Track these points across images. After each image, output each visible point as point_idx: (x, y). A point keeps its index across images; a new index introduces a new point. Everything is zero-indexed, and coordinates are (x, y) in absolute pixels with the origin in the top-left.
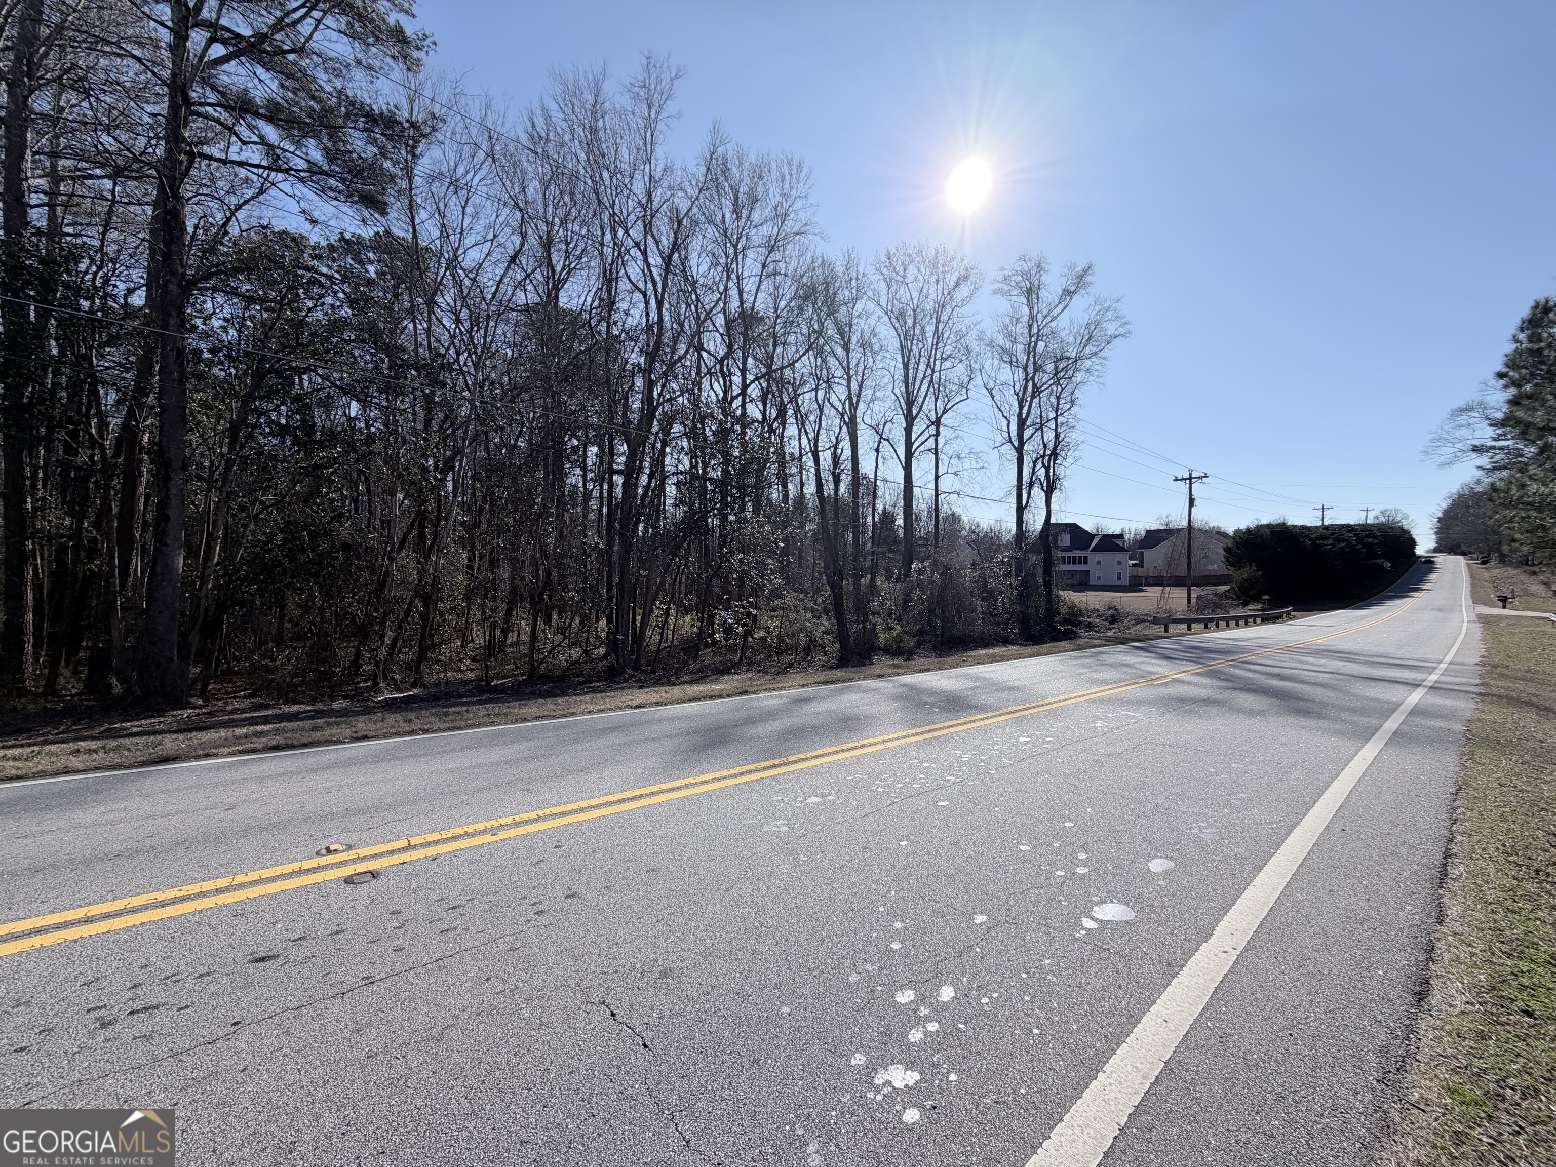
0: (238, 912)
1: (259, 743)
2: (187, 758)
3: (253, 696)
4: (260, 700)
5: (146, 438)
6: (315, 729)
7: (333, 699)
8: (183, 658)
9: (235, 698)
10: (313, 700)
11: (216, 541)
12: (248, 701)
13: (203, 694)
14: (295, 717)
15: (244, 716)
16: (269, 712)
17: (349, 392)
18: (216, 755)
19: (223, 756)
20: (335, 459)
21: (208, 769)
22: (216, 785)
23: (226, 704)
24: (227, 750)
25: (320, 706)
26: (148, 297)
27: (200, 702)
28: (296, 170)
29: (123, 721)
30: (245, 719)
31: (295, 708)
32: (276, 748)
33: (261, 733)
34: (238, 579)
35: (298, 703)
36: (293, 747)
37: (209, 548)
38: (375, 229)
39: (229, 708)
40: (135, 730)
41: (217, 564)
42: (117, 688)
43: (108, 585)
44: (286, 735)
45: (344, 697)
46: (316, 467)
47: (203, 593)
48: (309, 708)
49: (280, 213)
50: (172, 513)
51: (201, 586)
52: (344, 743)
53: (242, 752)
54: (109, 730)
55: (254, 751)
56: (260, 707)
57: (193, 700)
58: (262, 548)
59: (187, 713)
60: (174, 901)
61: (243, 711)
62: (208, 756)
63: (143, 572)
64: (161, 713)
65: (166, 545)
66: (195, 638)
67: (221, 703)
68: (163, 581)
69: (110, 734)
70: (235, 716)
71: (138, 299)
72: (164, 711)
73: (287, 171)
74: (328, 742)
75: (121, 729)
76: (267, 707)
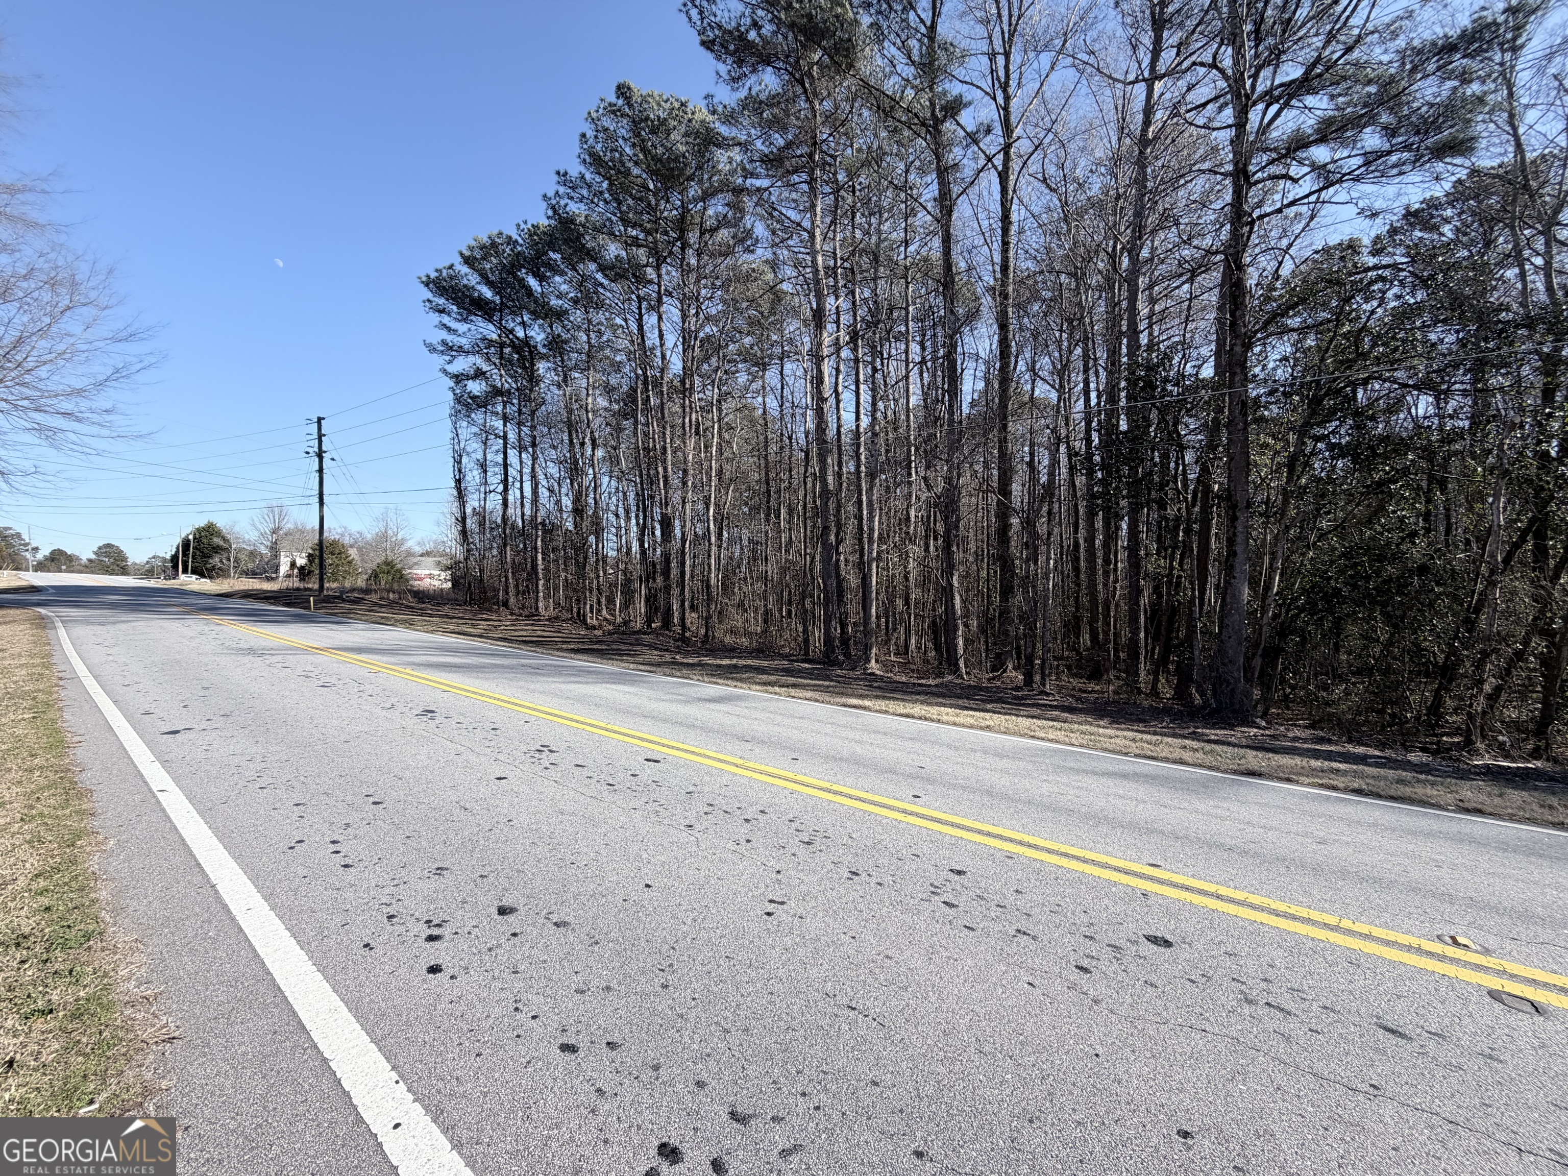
0: (1354, 961)
1: (1339, 782)
2: (1270, 777)
3: (1312, 726)
4: (1321, 734)
5: (1216, 487)
6: (1400, 781)
7: (1408, 749)
8: (1248, 680)
9: (1295, 725)
10: (1382, 746)
11: (1275, 572)
12: (1309, 732)
13: (1264, 716)
14: (1362, 760)
15: (1306, 746)
16: (1333, 748)
17: (1423, 386)
18: (1297, 782)
19: (1302, 784)
20: (1408, 468)
21: (1293, 794)
22: (1304, 812)
23: (1288, 730)
24: (1307, 781)
25: (1389, 753)
26: (1217, 366)
27: (1264, 724)
28: (1349, 174)
29: (1204, 727)
30: (1308, 750)
31: (1360, 750)
32: (1358, 792)
33: (1338, 770)
34: (1297, 608)
35: (1363, 745)
36: (1379, 796)
37: (1270, 579)
38: (1454, 179)
39: (1291, 735)
40: (1213, 737)
41: (1277, 594)
42: (1198, 700)
43: (1191, 612)
44: (1368, 781)
45: (1424, 750)
46: (1381, 483)
47: (1265, 621)
48: (1377, 753)
49: (1332, 229)
50: (1239, 549)
51: (1262, 616)
52: (1447, 810)
53: (1321, 786)
54: (1194, 733)
55: (1334, 788)
56: (1321, 740)
57: (1258, 720)
58: (1321, 577)
59: (1253, 731)
60: (1286, 916)
61: (1305, 741)
62: (1289, 780)
63: (1216, 602)
64: (1232, 727)
65: (1234, 577)
66: (1257, 662)
67: (1282, 728)
68: (1231, 609)
69: (1194, 736)
70: (1297, 744)
71: (1208, 372)
72: (1234, 725)
73: (1340, 181)
74: (1423, 803)
75: (1203, 734)
76: (1329, 741)
